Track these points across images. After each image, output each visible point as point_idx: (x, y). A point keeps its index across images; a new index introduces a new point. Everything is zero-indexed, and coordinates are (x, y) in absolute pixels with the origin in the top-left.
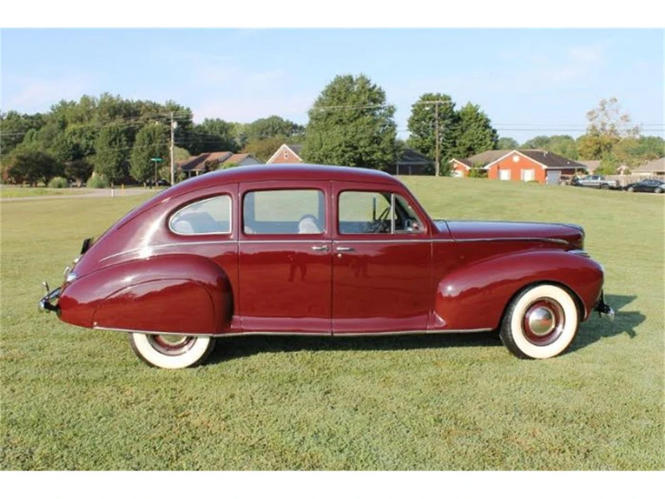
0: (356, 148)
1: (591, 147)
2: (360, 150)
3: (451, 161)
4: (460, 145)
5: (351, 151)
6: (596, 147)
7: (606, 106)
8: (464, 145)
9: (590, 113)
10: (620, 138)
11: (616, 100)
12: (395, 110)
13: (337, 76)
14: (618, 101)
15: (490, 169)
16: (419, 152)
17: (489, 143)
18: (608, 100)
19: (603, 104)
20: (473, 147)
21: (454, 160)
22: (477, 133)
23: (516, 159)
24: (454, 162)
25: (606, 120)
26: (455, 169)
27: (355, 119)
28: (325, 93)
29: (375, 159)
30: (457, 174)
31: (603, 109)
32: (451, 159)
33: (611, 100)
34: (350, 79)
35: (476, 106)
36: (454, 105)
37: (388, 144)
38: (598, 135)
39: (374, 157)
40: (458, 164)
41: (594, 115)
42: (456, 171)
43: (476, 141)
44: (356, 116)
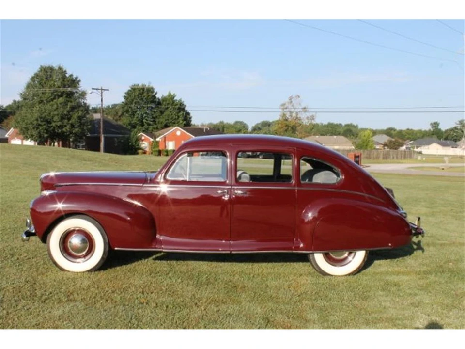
0: (49, 122)
1: (282, 128)
2: (53, 124)
3: (139, 135)
4: (159, 122)
5: (45, 125)
6: (286, 128)
7: (292, 100)
8: (161, 123)
9: (283, 105)
10: (302, 122)
11: (299, 97)
12: (85, 94)
13: (41, 66)
14: (300, 97)
15: (160, 140)
16: (129, 127)
17: (181, 122)
18: (294, 96)
19: (291, 99)
20: (168, 124)
21: (142, 133)
22: (172, 114)
23: (178, 133)
24: (142, 135)
25: (292, 110)
26: (143, 140)
27: (52, 100)
28: (33, 79)
29: (65, 131)
30: (144, 144)
31: (291, 102)
32: (139, 133)
33: (296, 97)
34: (52, 69)
35: (174, 94)
36: (156, 93)
37: (76, 120)
38: (287, 120)
39: (64, 130)
40: (145, 137)
41: (285, 107)
42: (144, 142)
43: (170, 121)
44: (52, 98)
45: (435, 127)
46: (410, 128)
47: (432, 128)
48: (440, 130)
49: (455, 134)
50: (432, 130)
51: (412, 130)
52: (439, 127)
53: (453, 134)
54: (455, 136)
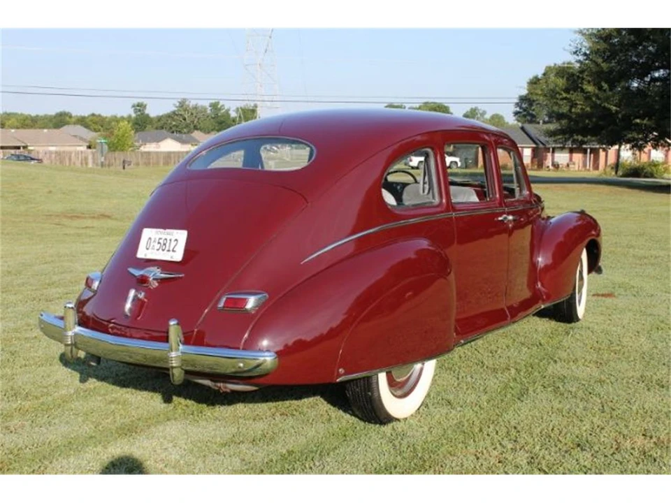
45: (140, 111)
46: (97, 113)
47: (135, 112)
48: (148, 115)
49: (174, 123)
50: (134, 115)
51: (100, 116)
52: (147, 112)
53: (171, 123)
54: (174, 126)
